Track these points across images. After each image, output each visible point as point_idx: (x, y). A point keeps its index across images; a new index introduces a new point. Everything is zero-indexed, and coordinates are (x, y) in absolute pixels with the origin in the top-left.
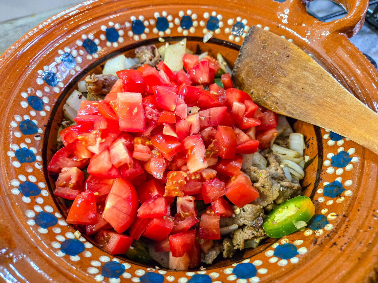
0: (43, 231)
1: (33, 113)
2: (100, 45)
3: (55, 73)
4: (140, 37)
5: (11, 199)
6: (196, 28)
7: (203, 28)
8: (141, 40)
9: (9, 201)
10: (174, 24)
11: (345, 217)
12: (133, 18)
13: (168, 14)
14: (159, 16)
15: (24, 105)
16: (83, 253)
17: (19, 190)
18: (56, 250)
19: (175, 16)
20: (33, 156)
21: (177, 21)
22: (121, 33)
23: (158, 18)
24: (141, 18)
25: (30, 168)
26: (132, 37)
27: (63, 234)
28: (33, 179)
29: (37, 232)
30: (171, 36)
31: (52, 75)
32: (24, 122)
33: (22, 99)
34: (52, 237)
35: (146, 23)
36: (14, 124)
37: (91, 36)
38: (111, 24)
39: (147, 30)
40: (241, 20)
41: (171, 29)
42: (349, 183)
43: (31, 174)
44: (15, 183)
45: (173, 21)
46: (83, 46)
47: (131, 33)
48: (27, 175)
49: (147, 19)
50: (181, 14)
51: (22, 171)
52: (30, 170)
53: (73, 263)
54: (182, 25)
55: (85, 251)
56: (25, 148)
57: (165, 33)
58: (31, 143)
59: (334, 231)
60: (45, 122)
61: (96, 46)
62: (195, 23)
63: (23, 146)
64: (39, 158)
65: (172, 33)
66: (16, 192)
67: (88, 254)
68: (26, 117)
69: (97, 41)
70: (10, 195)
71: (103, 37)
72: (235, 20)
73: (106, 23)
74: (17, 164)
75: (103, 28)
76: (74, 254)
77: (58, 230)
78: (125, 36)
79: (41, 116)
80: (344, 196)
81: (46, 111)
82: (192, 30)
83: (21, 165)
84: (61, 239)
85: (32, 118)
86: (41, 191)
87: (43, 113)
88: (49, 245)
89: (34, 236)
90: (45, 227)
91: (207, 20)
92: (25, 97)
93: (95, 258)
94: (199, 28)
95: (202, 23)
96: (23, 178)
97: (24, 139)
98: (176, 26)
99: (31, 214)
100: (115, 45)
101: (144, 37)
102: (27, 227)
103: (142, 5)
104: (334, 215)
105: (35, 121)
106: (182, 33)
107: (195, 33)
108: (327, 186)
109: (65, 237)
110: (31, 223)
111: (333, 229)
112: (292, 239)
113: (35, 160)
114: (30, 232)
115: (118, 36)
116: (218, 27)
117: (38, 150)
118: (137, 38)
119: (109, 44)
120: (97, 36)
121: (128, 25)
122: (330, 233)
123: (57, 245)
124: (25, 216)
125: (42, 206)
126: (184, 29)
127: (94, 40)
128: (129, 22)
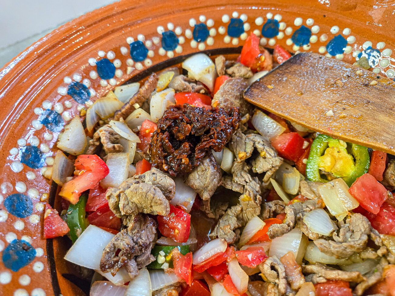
2: (92, 87)
4: (143, 65)
6: (214, 37)
7: (223, 36)
8: (145, 68)
12: (130, 40)
13: (175, 26)
21: (188, 33)
22: (117, 63)
23: (163, 33)
24: (141, 38)
26: (134, 66)
31: (33, 150)
32: (9, 248)
35: (148, 44)
37: (77, 78)
38: (101, 54)
39: (151, 53)
40: (273, 17)
41: (182, 45)
45: (183, 34)
46: (69, 94)
50: (192, 22)
54: (195, 37)
57: (175, 53)
58: (31, 282)
61: (87, 89)
62: (212, 32)
65: (184, 50)
68: (11, 238)
69: (86, 83)
71: (94, 75)
72: (265, 18)
73: (94, 54)
75: (92, 62)
79: (32, 225)
82: (210, 41)
87: (34, 219)
91: (228, 25)
94: (218, 37)
95: (222, 30)
97: (18, 280)
98: (188, 41)
101: (148, 63)
106: (197, 48)
107: (214, 44)
115: (114, 69)
116: (243, 31)
118: (139, 66)
119: (103, 82)
120: (85, 75)
121: (124, 50)
126: (199, 42)
127: (82, 81)
128: (125, 46)
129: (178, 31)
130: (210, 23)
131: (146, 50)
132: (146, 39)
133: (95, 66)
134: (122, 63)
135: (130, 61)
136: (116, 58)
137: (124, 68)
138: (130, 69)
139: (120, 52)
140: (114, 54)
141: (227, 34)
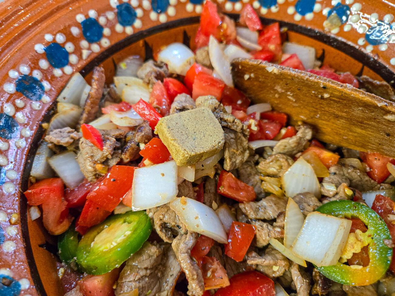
2: (44, 79)
4: (101, 46)
7: (185, 4)
8: (103, 50)
10: (144, 10)
12: (80, 18)
14: (118, 4)
21: (146, 3)
22: (69, 47)
23: (118, 7)
24: (92, 14)
26: (89, 48)
30: (144, 29)
35: (102, 20)
37: (25, 70)
38: (49, 38)
39: (106, 31)
41: (141, 18)
45: (140, 6)
46: (18, 90)
49: (100, 13)
54: (154, 8)
57: (134, 28)
61: (39, 82)
65: (143, 24)
69: (37, 75)
71: (44, 64)
73: (40, 39)
75: (40, 48)
81: (12, 239)
82: (171, 11)
87: (9, 247)
94: (180, 5)
98: (146, 13)
100: (68, 70)
101: (106, 43)
106: (158, 20)
107: (176, 14)
115: (67, 54)
118: (96, 48)
119: (58, 72)
120: (35, 66)
121: (75, 31)
126: (159, 14)
127: (31, 73)
128: (76, 26)
129: (134, 2)
131: (101, 28)
132: (99, 15)
133: (44, 53)
134: (75, 46)
135: (84, 43)
136: (68, 40)
137: (78, 51)
138: (85, 53)
139: (71, 33)
140: (64, 36)
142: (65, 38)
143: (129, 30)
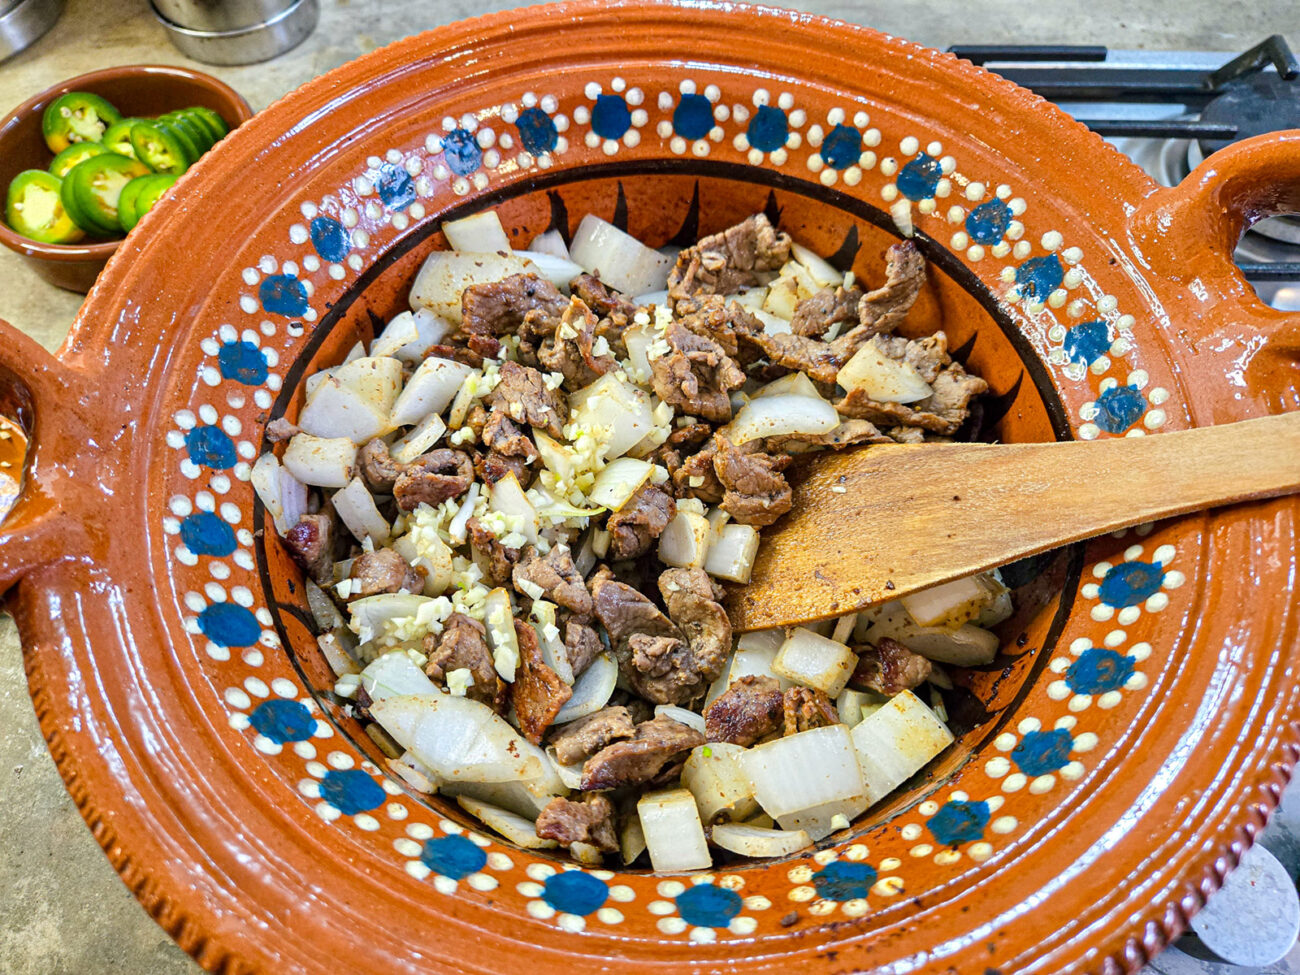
0: (187, 557)
1: (312, 263)
2: (566, 134)
3: (412, 175)
4: (689, 148)
5: (156, 453)
6: (864, 171)
7: (886, 180)
8: (689, 156)
9: (149, 455)
10: (804, 141)
11: (916, 907)
12: (687, 87)
13: (795, 107)
14: (765, 103)
15: (299, 235)
16: (244, 650)
17: (186, 438)
18: (187, 612)
19: (816, 116)
20: (263, 370)
21: (816, 134)
22: (639, 117)
23: (762, 107)
24: (712, 93)
25: (240, 396)
26: (668, 140)
27: (227, 585)
28: (232, 426)
29: (172, 554)
30: (782, 173)
31: (403, 178)
32: (279, 278)
33: (299, 218)
34: (197, 579)
35: (721, 112)
36: (251, 277)
37: (548, 104)
38: (618, 84)
39: (716, 133)
40: (1009, 199)
41: (789, 151)
42: (1005, 825)
43: (234, 412)
44: (186, 420)
45: (803, 131)
46: (517, 123)
47: (666, 128)
48: (223, 410)
49: (727, 99)
50: (836, 116)
51: (215, 397)
52: (237, 403)
53: (209, 662)
54: (825, 150)
55: (253, 648)
56: (251, 343)
57: (766, 159)
58: (274, 337)
59: (859, 926)
60: (334, 297)
61: (556, 134)
62: (867, 159)
63: (249, 337)
64: (275, 382)
65: (787, 162)
66: (176, 441)
67: (255, 659)
68: (290, 269)
69: (561, 122)
70: (159, 443)
71: (582, 115)
72: (992, 190)
73: (604, 78)
74: (211, 376)
75: (593, 90)
76: (220, 640)
77: (220, 571)
78: (648, 132)
79: (328, 277)
80: (964, 854)
81: (349, 270)
82: (852, 175)
83: (222, 383)
84: (217, 594)
85: (305, 274)
86: (236, 462)
87: (337, 272)
88: (181, 596)
89: (160, 561)
90: (195, 548)
91: (907, 161)
92: (309, 218)
93: (265, 675)
94: (873, 175)
95: (888, 166)
96: (209, 415)
97: (261, 321)
98: (806, 149)
99: (181, 506)
100: (611, 147)
101: (701, 149)
102: (158, 531)
103: (731, 54)
104: (894, 887)
105: (308, 286)
106: (818, 174)
107: (856, 186)
108: (954, 805)
109: (229, 595)
110: (172, 527)
111: (859, 919)
112: (753, 886)
113: (260, 382)
114: (158, 545)
115: (629, 125)
116: (931, 193)
117: (282, 360)
118: (679, 146)
119: (593, 139)
120: (566, 107)
121: (665, 101)
122: (843, 924)
123: (197, 604)
124: (167, 504)
125: (219, 499)
126: (827, 165)
127: (554, 115)
128: (671, 94)
129: (796, 118)
130: (871, 137)
131: (711, 122)
132: (721, 102)
133: (593, 101)
134: (650, 121)
136: (643, 106)
139: (656, 100)
140: (643, 97)
141: (895, 179)
142: (641, 101)
143: (756, 157)
